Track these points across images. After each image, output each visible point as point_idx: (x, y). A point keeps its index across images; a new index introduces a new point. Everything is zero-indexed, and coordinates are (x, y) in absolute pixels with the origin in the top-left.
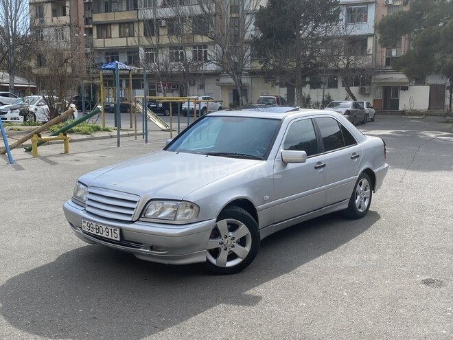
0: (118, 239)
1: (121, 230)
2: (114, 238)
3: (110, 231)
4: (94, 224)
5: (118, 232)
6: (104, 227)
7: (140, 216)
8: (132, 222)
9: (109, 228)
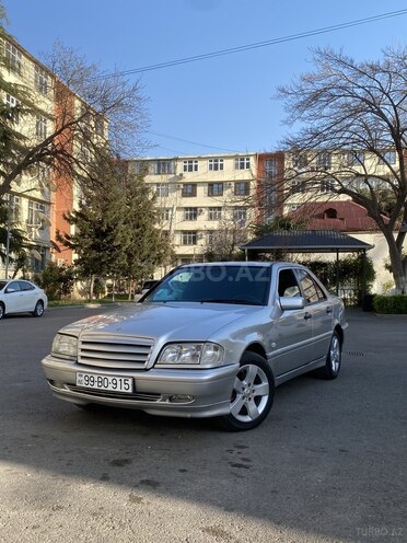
0: (130, 391)
1: (134, 380)
2: (123, 390)
3: (119, 383)
4: (96, 377)
5: (130, 382)
6: (110, 379)
7: (155, 363)
8: (146, 370)
9: (118, 379)
